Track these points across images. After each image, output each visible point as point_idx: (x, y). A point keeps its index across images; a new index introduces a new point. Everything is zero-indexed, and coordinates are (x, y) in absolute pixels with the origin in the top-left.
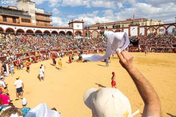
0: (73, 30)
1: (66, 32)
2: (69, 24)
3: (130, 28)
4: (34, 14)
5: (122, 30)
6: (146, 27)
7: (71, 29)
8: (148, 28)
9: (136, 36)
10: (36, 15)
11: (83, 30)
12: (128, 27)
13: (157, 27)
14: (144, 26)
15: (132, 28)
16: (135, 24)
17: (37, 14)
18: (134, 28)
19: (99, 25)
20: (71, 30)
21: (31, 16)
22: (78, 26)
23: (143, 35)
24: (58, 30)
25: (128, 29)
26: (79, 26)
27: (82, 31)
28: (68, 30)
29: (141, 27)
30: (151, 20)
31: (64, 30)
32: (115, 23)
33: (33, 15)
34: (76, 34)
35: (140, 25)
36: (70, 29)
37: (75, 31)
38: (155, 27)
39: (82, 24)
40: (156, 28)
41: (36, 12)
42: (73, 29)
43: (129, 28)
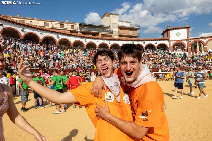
0: (170, 41)
1: (156, 45)
2: (163, 34)
4: (117, 28)
7: (166, 40)
10: (120, 30)
11: (187, 40)
17: (121, 28)
20: (166, 42)
21: (113, 31)
22: (178, 35)
24: (144, 43)
26: (180, 34)
27: (185, 42)
28: (159, 42)
31: (153, 43)
33: (116, 30)
34: (174, 47)
36: (164, 40)
37: (172, 43)
39: (186, 30)
41: (119, 25)
42: (168, 40)
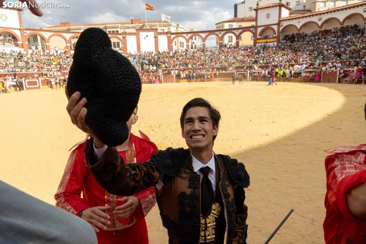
3: (139, 34)
5: (123, 37)
6: (169, 35)
8: (173, 36)
9: (153, 53)
11: (20, 30)
12: (135, 31)
13: (189, 35)
14: (167, 33)
15: (142, 34)
16: (148, 27)
18: (147, 36)
19: (68, 28)
22: (3, 17)
23: (166, 51)
25: (134, 37)
26: (7, 18)
27: (18, 33)
29: (160, 34)
30: (178, 25)
32: (107, 25)
35: (157, 29)
38: (185, 35)
39: (16, 12)
40: (187, 38)
43: (136, 34)
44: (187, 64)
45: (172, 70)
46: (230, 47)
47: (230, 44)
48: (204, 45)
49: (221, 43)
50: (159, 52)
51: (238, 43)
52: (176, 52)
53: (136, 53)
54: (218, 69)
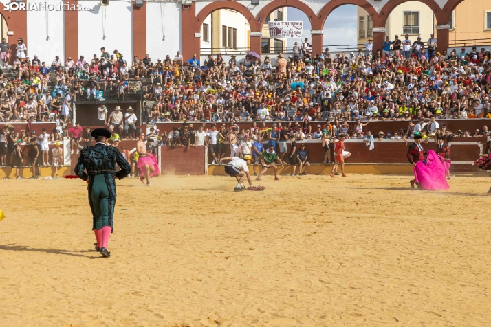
6: (188, 2)
9: (121, 63)
13: (263, 4)
18: (105, 2)
23: (172, 58)
38: (246, 3)
40: (255, 12)
44: (252, 109)
45: (198, 127)
46: (414, 50)
47: (413, 39)
48: (317, 39)
49: (382, 34)
50: (146, 61)
51: (442, 36)
52: (210, 64)
53: (62, 61)
54: (372, 128)
